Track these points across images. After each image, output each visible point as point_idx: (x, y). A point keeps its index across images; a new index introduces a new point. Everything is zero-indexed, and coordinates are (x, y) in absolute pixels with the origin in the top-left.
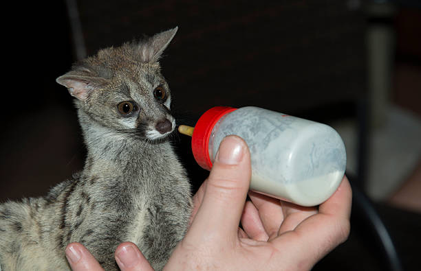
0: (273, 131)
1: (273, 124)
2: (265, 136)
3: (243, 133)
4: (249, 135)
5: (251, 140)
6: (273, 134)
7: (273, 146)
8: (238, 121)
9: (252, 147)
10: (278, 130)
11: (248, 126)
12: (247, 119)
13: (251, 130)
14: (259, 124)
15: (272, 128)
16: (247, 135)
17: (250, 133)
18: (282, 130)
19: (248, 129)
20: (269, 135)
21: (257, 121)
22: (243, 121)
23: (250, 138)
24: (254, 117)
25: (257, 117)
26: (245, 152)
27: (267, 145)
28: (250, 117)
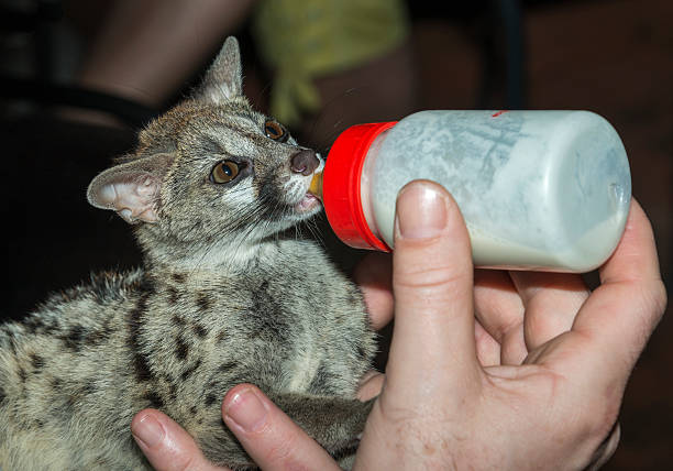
0: (491, 150)
1: (485, 136)
2: (479, 163)
3: (432, 169)
4: (446, 168)
5: (454, 177)
6: (494, 155)
7: (504, 177)
8: (411, 149)
9: (460, 191)
10: (501, 147)
11: (436, 153)
12: (429, 139)
13: (445, 159)
14: (455, 143)
15: (488, 144)
16: (442, 169)
17: (446, 166)
18: (511, 144)
19: (440, 158)
20: (488, 160)
21: (451, 140)
22: (420, 145)
23: (450, 174)
24: (440, 134)
25: (446, 132)
26: (448, 205)
27: (491, 181)
28: (433, 134)
